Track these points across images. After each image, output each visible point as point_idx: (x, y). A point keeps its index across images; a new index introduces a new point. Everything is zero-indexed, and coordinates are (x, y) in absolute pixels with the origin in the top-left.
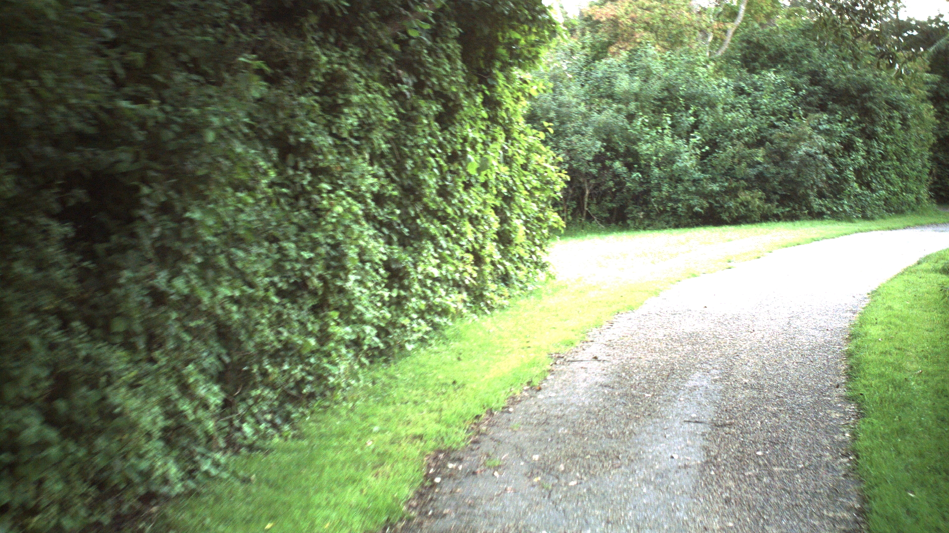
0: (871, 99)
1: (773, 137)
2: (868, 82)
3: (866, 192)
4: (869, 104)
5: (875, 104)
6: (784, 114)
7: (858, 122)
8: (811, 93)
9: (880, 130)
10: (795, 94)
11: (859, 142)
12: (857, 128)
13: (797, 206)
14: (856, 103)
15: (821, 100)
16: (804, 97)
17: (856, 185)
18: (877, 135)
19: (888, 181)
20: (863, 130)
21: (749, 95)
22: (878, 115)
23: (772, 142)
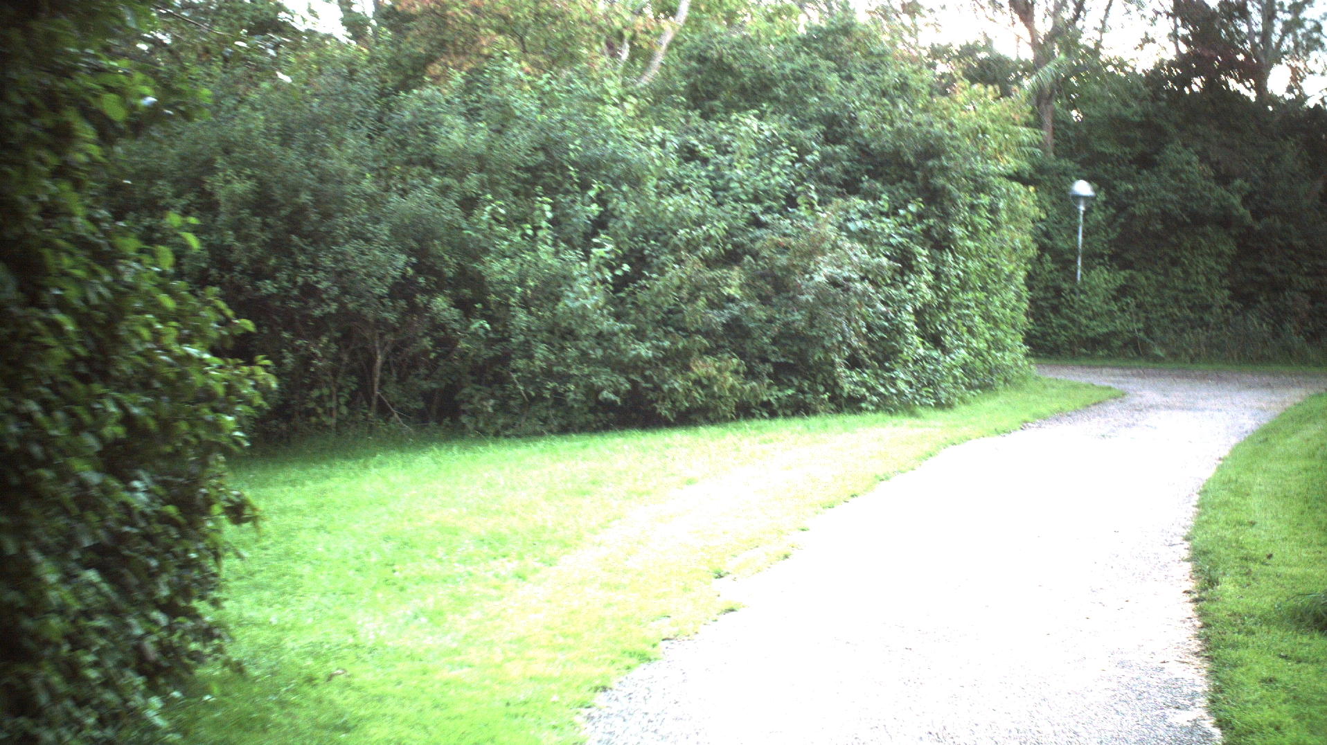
0: (944, 170)
1: (758, 245)
2: (940, 138)
3: (935, 354)
4: (940, 181)
5: (950, 180)
6: (776, 199)
7: (920, 217)
8: (826, 159)
9: (958, 231)
10: (798, 160)
11: (922, 254)
12: (918, 227)
13: (806, 384)
14: (913, 180)
15: (846, 172)
16: (817, 167)
17: (917, 340)
18: (954, 241)
19: (970, 331)
20: (927, 232)
21: (705, 161)
22: (953, 202)
23: (755, 255)
